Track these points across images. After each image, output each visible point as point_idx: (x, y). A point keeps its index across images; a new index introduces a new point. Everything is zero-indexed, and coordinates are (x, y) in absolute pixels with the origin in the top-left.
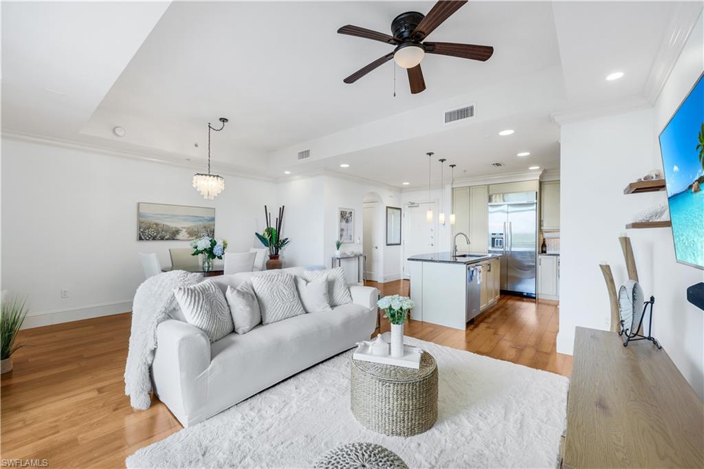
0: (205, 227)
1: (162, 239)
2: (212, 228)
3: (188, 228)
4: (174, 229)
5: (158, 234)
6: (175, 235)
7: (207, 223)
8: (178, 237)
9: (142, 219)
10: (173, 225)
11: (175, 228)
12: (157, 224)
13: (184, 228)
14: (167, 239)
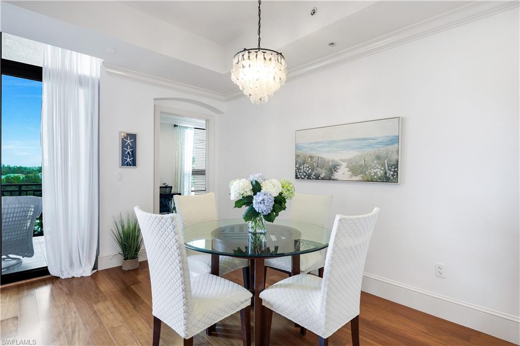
0: (378, 158)
1: (317, 178)
2: (394, 157)
3: (349, 161)
4: (330, 164)
5: (313, 170)
6: (332, 173)
7: (382, 150)
8: (337, 175)
9: (299, 152)
10: (330, 156)
11: (332, 161)
12: (311, 157)
13: (344, 161)
14: (323, 179)
